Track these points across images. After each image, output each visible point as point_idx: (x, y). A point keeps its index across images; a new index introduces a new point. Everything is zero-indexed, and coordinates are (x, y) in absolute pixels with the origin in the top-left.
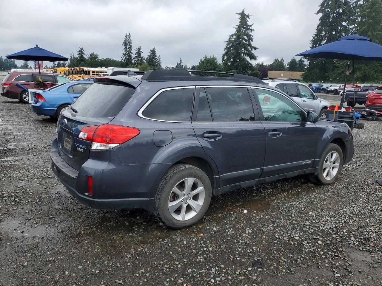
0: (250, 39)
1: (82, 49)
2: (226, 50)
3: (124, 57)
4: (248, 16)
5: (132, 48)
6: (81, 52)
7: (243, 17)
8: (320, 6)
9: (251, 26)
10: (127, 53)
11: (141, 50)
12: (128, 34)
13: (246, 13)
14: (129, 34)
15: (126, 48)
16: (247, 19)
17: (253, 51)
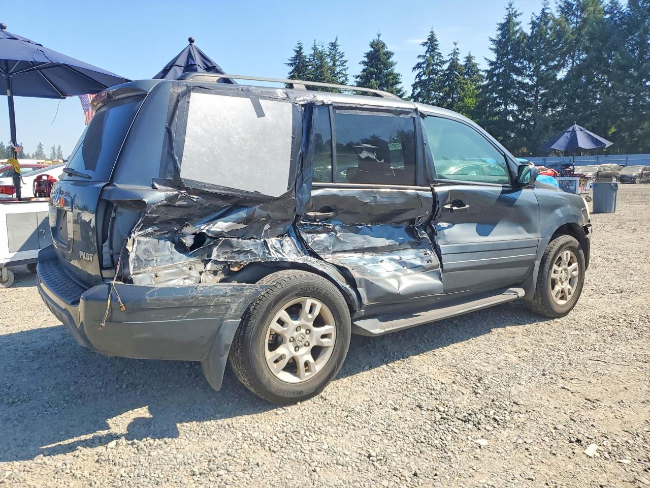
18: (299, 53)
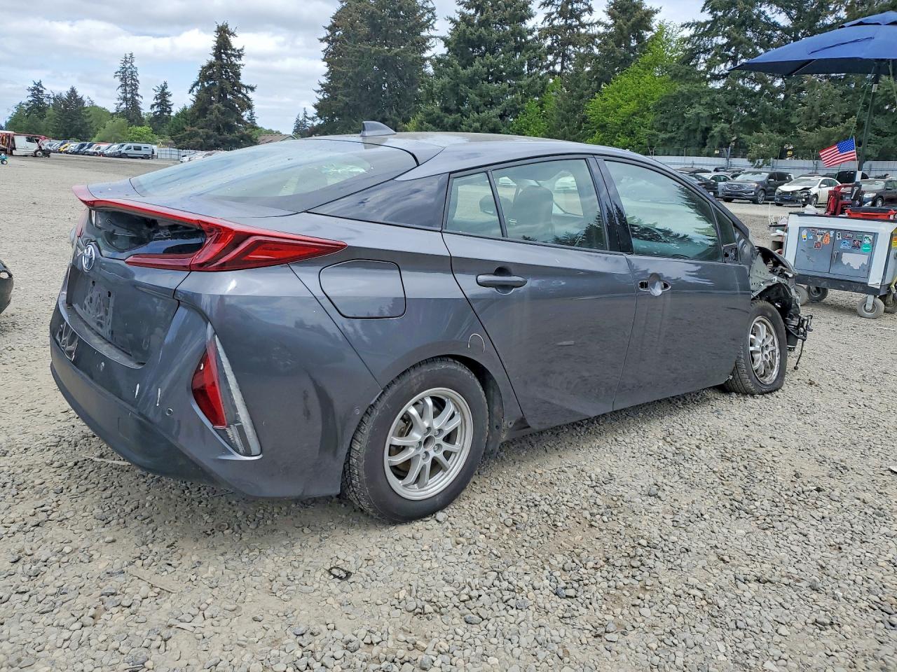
0: (238, 75)
1: (39, 84)
3: (121, 104)
4: (233, 34)
5: (141, 86)
6: (37, 90)
7: (223, 34)
9: (242, 49)
10: (129, 96)
11: (166, 91)
12: (128, 56)
13: (231, 28)
14: (131, 55)
15: (124, 84)
16: (232, 39)
17: (250, 94)
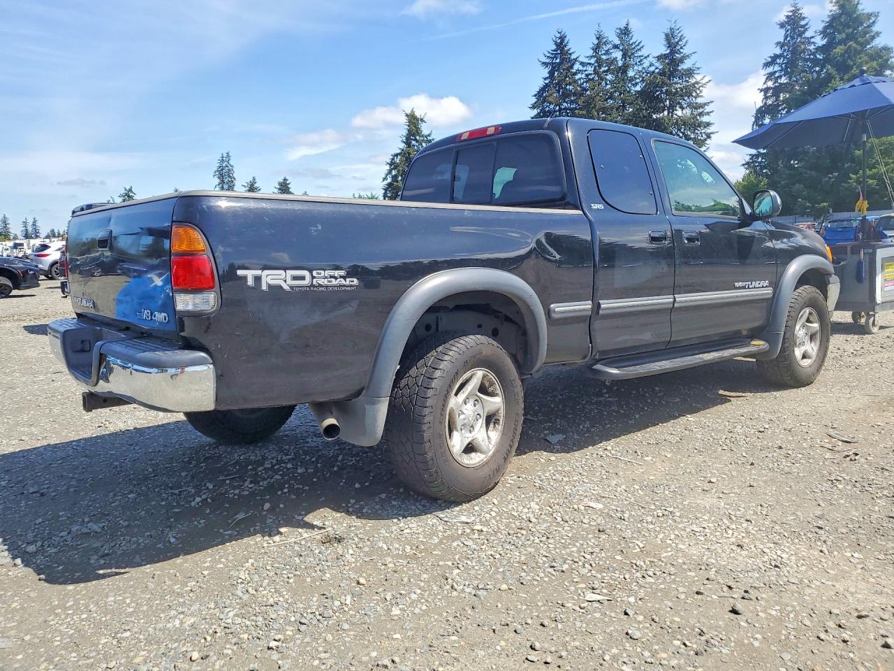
1: (130, 190)
2: (389, 180)
4: (422, 120)
5: (236, 183)
6: (128, 195)
7: (413, 121)
8: (535, 95)
11: (256, 185)
12: (225, 155)
13: (418, 114)
14: (228, 154)
15: (223, 181)
18: (561, 45)
